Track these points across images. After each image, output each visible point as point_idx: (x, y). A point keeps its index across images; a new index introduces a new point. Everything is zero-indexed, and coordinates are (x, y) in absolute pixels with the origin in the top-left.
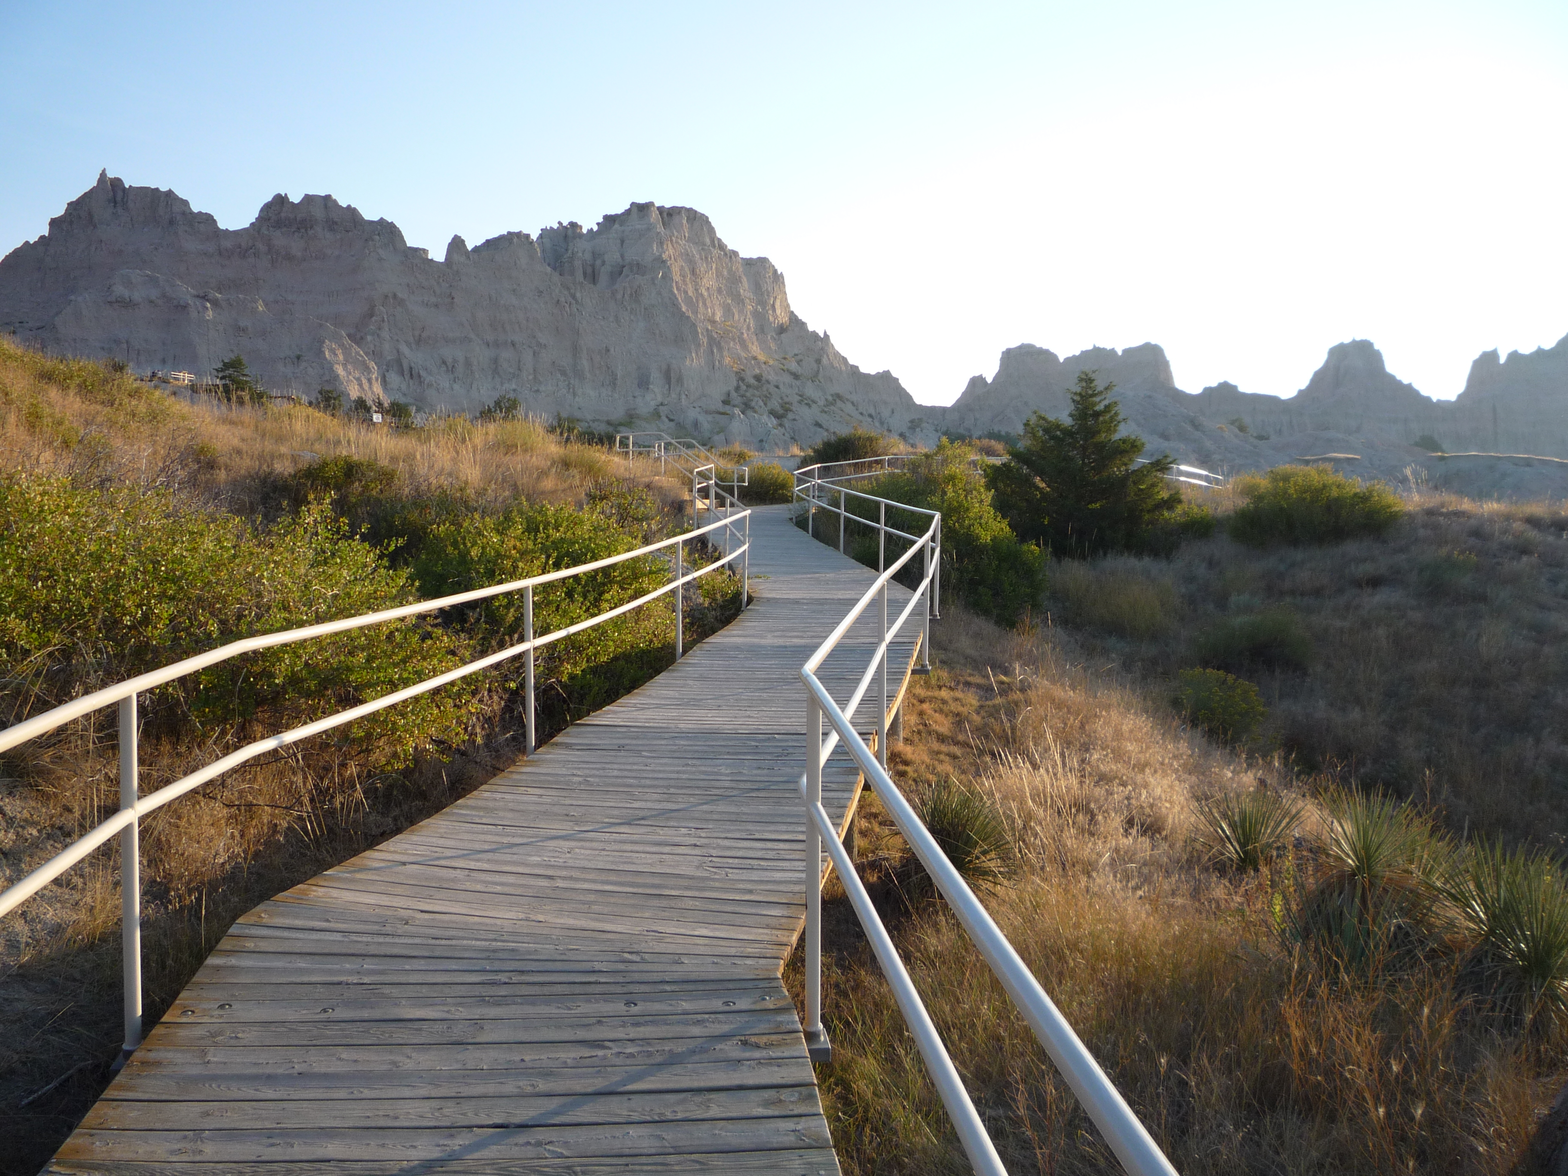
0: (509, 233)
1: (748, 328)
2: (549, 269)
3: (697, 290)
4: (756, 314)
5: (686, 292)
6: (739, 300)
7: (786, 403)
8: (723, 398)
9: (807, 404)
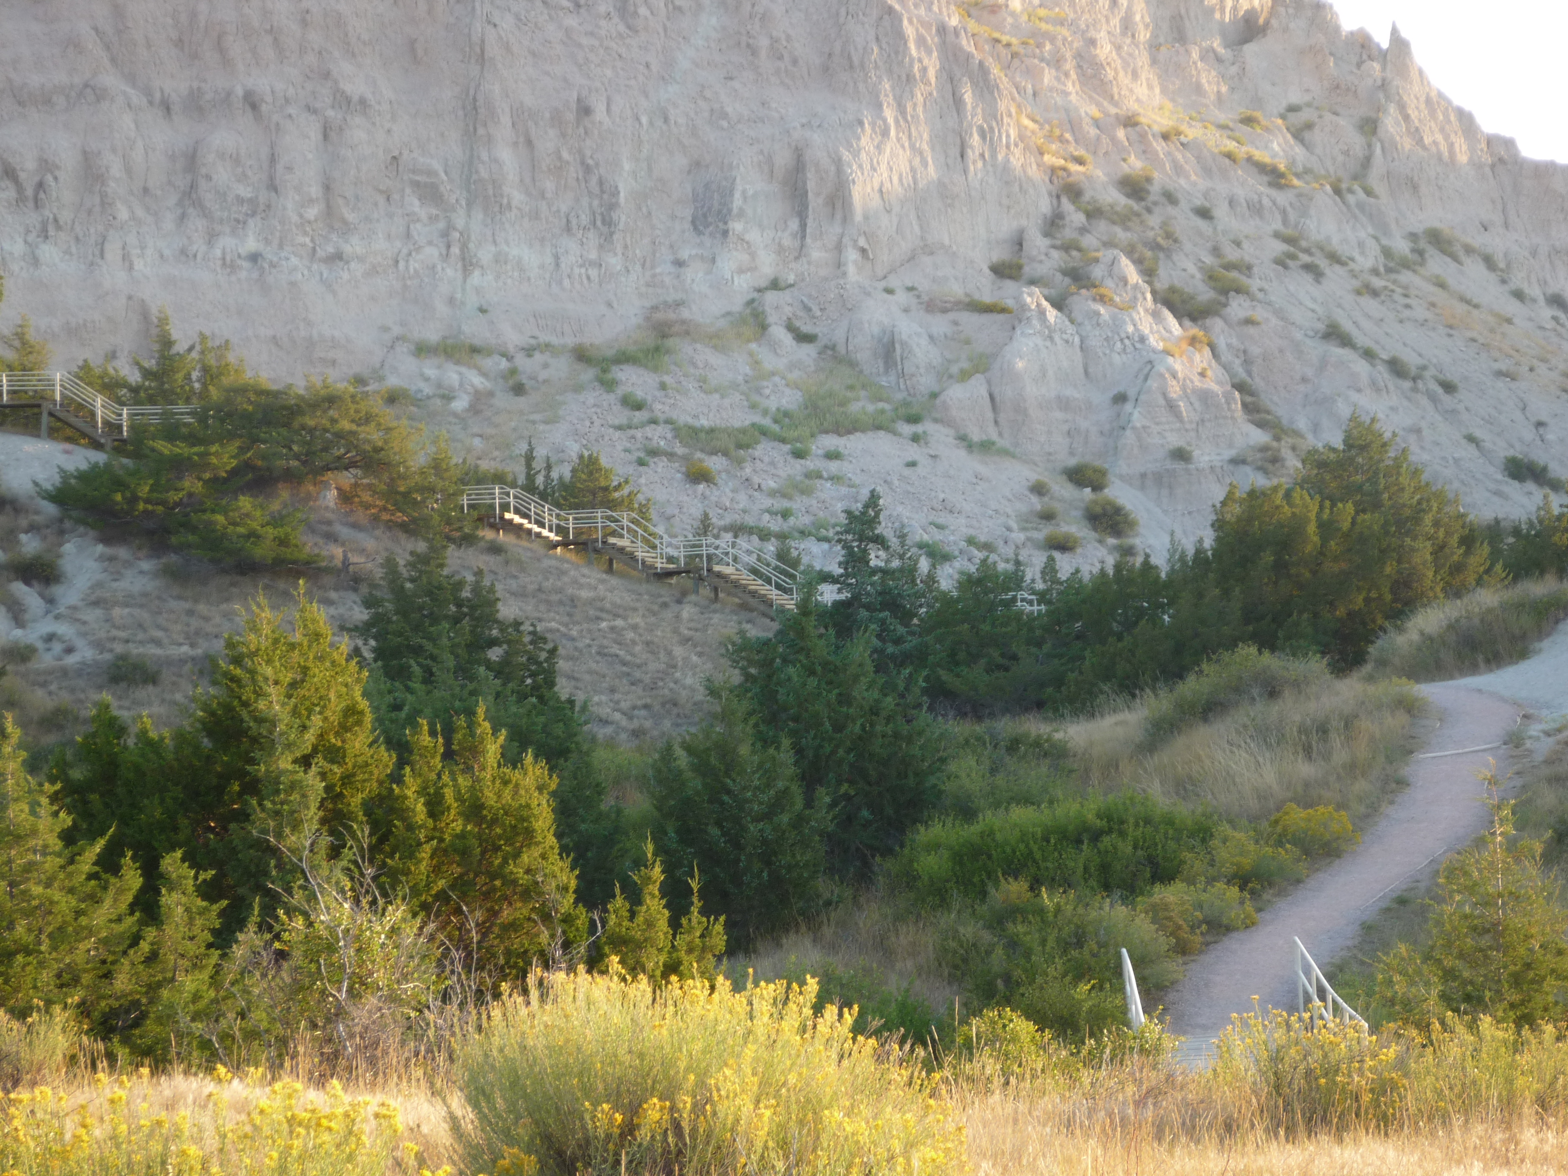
1: (1124, 26)
7: (1229, 267)
8: (998, 255)
9: (1308, 268)
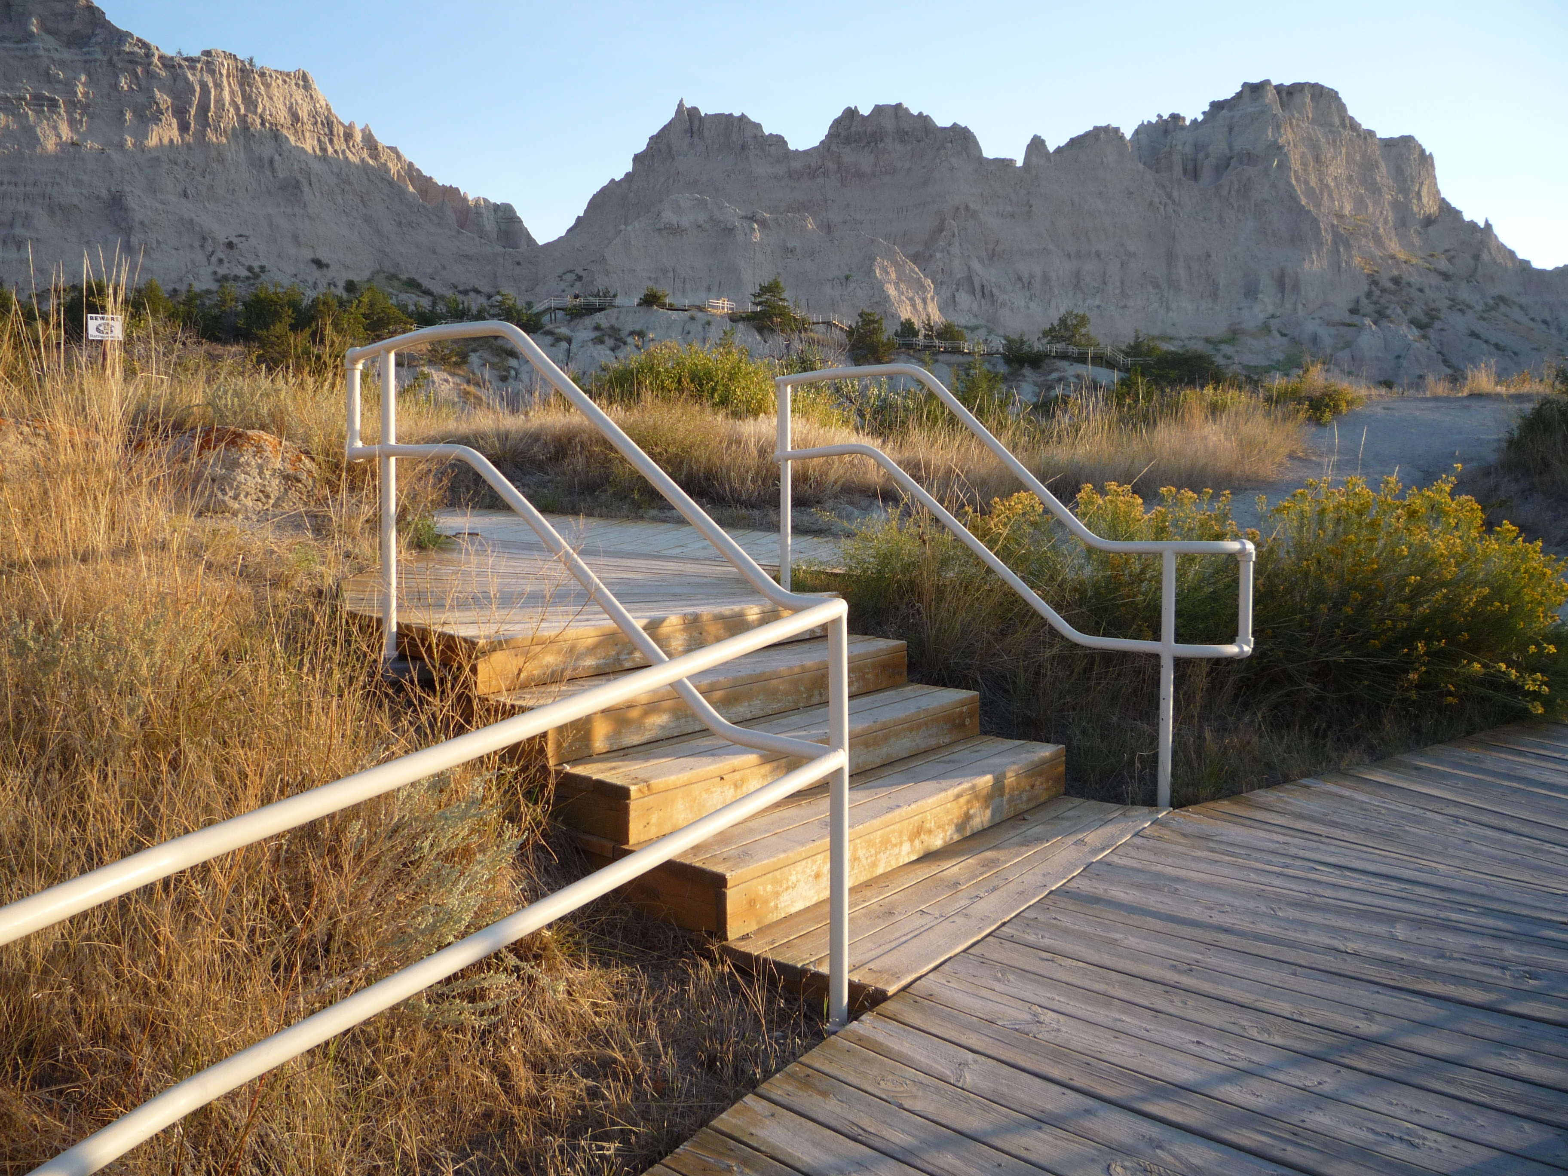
0: (1096, 128)
1: (1386, 222)
2: (1141, 166)
3: (1321, 180)
4: (1396, 205)
5: (1306, 182)
6: (1374, 189)
7: (1432, 310)
8: (1350, 306)
9: (1460, 310)
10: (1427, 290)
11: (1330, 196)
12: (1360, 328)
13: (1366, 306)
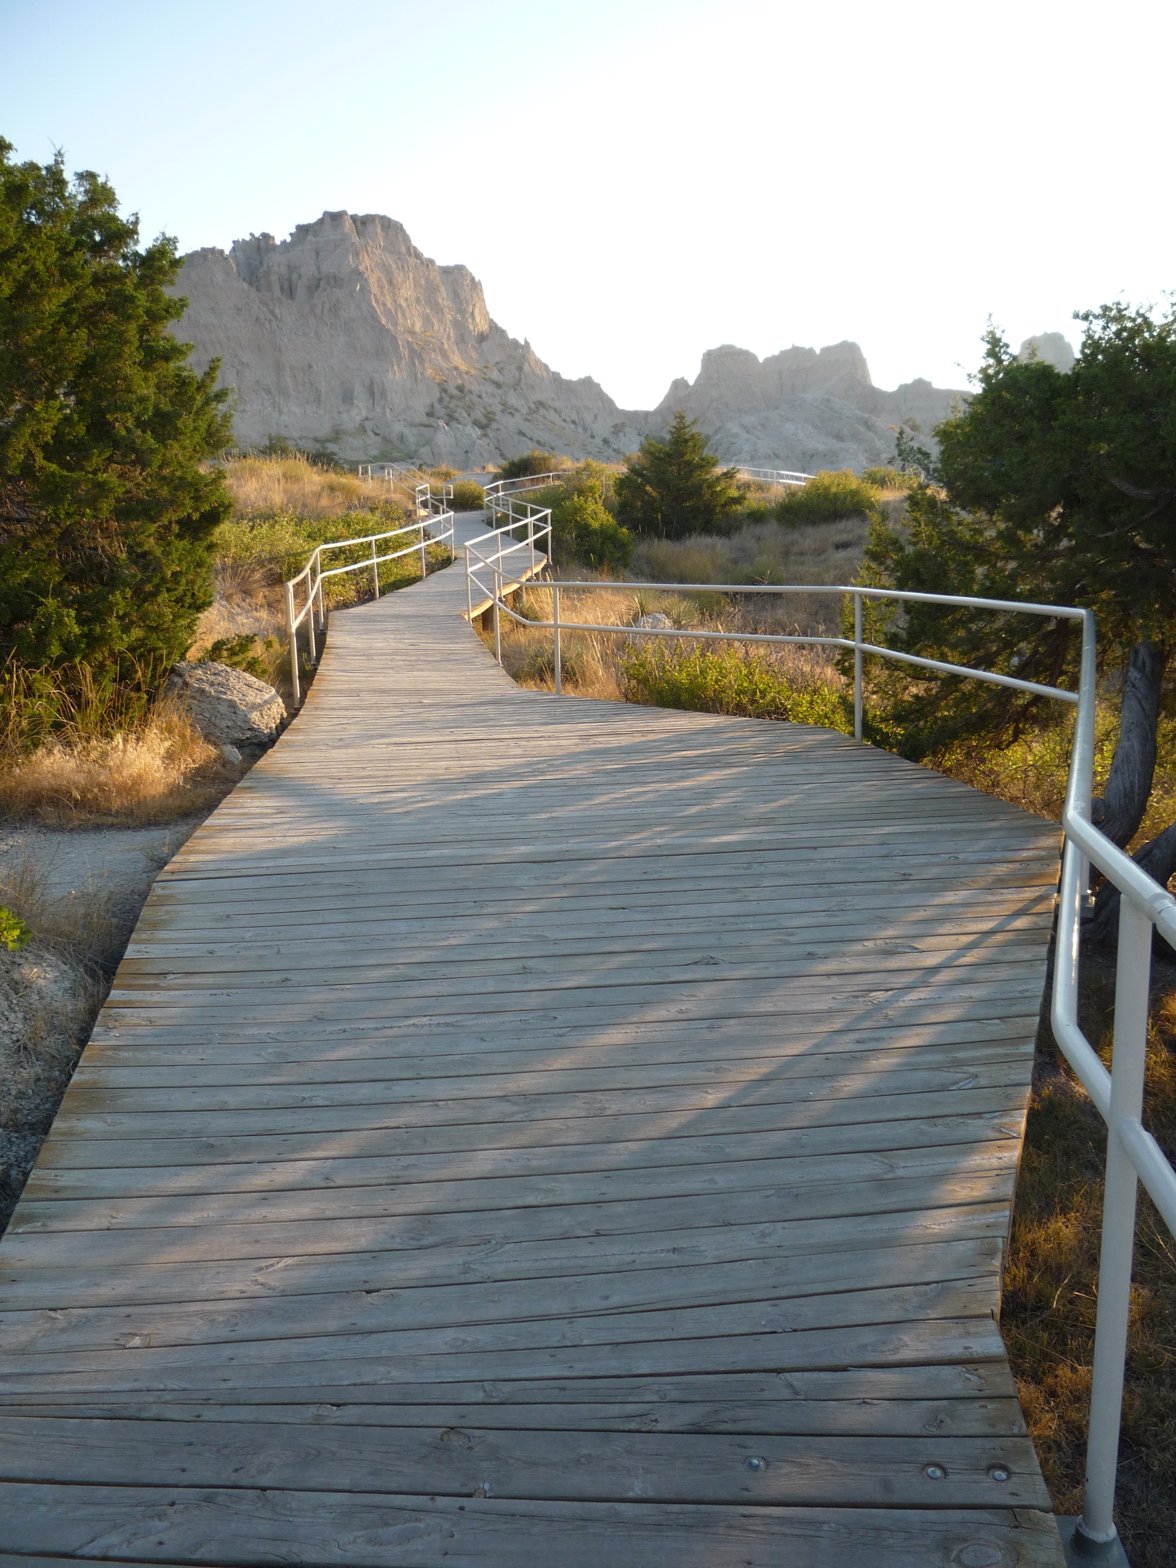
0: (203, 249)
1: (449, 338)
2: (246, 285)
3: (395, 301)
4: (456, 324)
5: (384, 305)
6: (438, 309)
7: (489, 413)
8: (427, 410)
9: (511, 413)
10: (484, 396)
11: (404, 315)
12: (436, 429)
13: (440, 411)
